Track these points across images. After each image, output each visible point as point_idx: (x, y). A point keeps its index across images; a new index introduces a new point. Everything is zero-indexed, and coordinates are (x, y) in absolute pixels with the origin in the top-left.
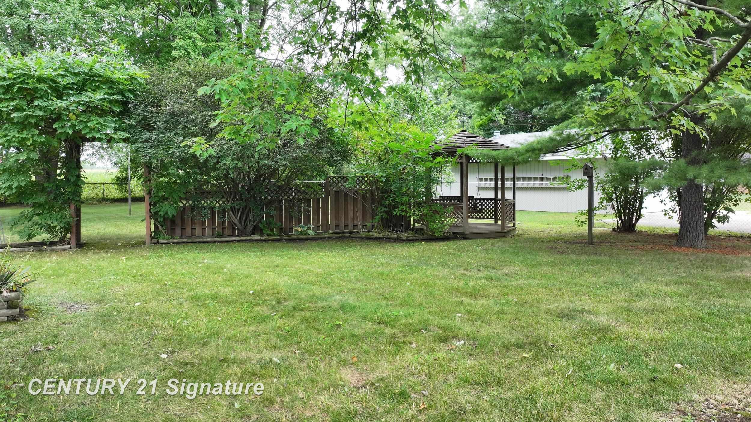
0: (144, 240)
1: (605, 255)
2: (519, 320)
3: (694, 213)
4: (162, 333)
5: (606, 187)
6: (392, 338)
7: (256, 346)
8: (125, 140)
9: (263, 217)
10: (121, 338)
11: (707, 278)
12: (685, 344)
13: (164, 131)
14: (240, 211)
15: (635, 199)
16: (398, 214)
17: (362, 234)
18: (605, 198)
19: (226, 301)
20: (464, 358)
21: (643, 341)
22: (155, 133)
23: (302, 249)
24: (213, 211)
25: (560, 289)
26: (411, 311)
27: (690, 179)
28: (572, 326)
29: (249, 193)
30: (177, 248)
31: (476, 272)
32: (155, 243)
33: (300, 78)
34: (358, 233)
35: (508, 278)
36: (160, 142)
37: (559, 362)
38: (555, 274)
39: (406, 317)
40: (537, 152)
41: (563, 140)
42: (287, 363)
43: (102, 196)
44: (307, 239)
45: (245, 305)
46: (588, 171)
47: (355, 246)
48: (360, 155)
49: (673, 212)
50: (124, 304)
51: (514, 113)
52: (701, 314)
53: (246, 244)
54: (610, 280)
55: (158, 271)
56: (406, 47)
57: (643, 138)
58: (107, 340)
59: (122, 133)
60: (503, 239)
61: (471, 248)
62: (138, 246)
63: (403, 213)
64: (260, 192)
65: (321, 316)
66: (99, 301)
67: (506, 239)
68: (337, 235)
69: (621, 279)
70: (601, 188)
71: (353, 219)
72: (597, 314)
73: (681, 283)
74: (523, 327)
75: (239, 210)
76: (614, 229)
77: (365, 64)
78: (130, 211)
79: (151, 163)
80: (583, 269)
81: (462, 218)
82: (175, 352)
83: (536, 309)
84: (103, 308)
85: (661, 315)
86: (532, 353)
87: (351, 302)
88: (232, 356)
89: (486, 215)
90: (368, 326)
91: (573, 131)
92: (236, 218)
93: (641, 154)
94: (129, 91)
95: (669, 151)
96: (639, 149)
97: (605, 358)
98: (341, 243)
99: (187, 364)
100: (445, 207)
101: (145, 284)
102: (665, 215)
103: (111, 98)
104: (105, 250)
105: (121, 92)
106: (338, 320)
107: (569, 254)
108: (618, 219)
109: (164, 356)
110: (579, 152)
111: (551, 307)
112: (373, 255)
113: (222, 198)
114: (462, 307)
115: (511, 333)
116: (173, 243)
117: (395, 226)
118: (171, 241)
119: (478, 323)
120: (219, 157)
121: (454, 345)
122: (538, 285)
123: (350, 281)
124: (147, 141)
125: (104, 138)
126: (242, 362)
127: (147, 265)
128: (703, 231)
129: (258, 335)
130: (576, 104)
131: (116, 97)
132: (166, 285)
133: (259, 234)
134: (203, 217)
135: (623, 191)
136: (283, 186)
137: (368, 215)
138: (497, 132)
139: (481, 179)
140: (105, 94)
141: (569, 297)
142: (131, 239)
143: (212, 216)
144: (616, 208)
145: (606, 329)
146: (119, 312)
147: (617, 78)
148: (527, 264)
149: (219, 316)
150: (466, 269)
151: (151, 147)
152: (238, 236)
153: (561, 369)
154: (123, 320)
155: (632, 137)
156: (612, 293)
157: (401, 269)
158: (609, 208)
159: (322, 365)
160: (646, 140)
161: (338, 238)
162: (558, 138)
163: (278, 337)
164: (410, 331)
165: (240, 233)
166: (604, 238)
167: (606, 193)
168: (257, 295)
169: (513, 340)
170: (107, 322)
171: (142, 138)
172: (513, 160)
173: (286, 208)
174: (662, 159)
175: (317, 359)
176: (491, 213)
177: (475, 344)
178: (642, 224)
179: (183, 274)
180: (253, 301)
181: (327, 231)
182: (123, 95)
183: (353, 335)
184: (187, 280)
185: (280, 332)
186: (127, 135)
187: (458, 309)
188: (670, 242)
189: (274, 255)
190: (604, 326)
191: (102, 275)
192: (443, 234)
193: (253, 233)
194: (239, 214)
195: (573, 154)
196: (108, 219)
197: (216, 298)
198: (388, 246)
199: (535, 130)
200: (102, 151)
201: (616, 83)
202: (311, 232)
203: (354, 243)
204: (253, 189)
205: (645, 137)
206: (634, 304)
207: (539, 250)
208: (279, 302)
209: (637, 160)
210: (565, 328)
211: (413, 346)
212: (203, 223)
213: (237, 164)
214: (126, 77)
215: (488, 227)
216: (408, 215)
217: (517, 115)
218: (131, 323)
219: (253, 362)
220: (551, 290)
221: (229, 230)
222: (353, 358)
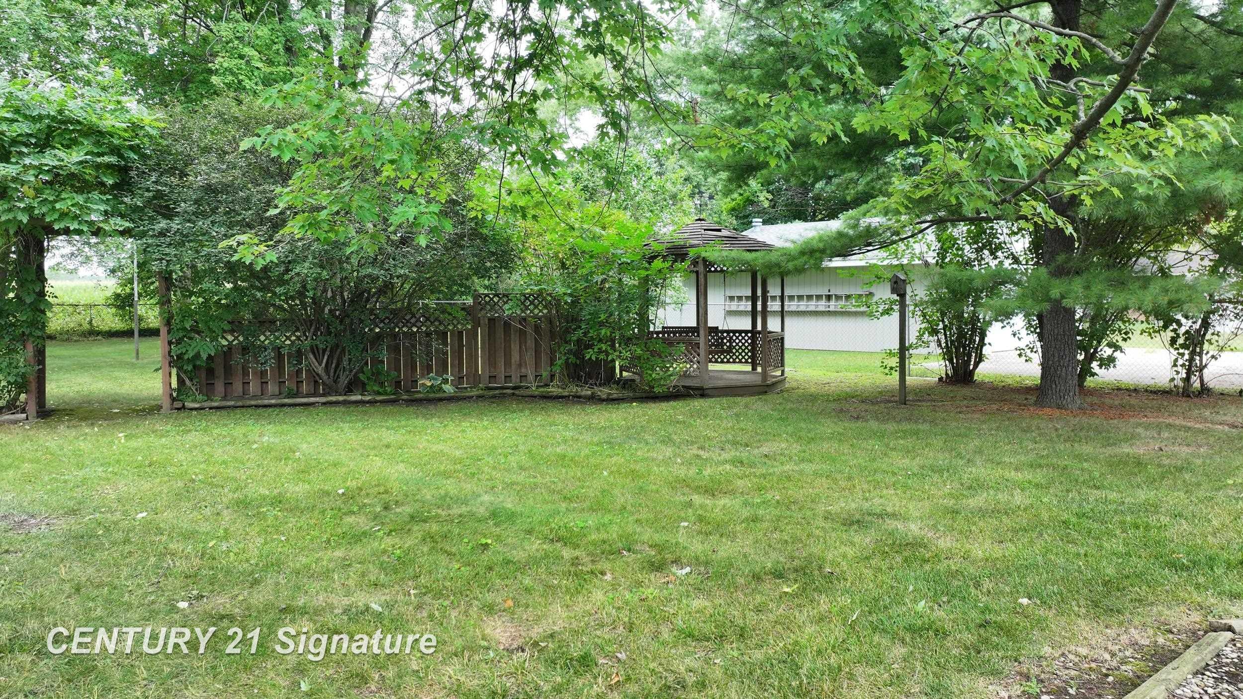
0: (159, 403)
1: (925, 421)
2: (782, 531)
3: (1062, 354)
4: (181, 565)
5: (929, 311)
6: (573, 564)
7: (343, 584)
8: (125, 233)
9: (367, 363)
10: (109, 576)
11: (1079, 457)
12: (1037, 565)
13: (193, 218)
14: (328, 353)
15: (974, 330)
16: (594, 358)
17: (534, 390)
18: (926, 329)
19: (297, 507)
20: (688, 596)
21: (973, 563)
22: (177, 220)
23: (432, 416)
24: (280, 353)
25: (850, 478)
26: (606, 520)
27: (1055, 300)
28: (864, 540)
29: (341, 322)
30: (215, 416)
31: (718, 451)
32: (178, 409)
33: (423, 133)
34: (528, 388)
35: (767, 461)
36: (186, 236)
37: (839, 599)
38: (843, 454)
39: (598, 529)
40: (818, 255)
41: (860, 236)
42: (394, 612)
43: (88, 326)
44: (441, 400)
45: (329, 513)
46: (898, 287)
47: (522, 411)
48: (530, 259)
49: (1032, 351)
50: (118, 516)
51: (786, 190)
52: (1065, 516)
53: (337, 409)
54: (928, 462)
55: (181, 457)
56: (598, 83)
57: (985, 233)
58: (84, 579)
59: (119, 220)
60: (763, 397)
61: (711, 412)
62: (148, 413)
63: (602, 356)
64: (361, 321)
65: (456, 531)
66: (73, 512)
67: (769, 397)
68: (491, 393)
69: (947, 461)
70: (919, 313)
71: (520, 365)
72: (906, 519)
73: (1040, 466)
74: (786, 541)
75: (324, 351)
76: (941, 379)
77: (532, 111)
78: (137, 354)
79: (171, 272)
80: (887, 445)
81: (698, 362)
82: (202, 597)
83: (809, 513)
84: (79, 524)
85: (1004, 519)
86: (797, 586)
87: (509, 506)
88: (301, 603)
89: (737, 357)
90: (535, 546)
91: (875, 220)
92: (320, 364)
93: (983, 259)
94: (131, 148)
95: (1025, 254)
96: (979, 250)
97: (913, 592)
98: (498, 405)
99: (222, 617)
100: (671, 344)
101: (158, 480)
102: (1020, 355)
103: (99, 160)
104: (90, 422)
105: (115, 151)
106: (485, 537)
107: (867, 421)
108: (947, 362)
109: (183, 605)
110: (885, 255)
111: (833, 509)
112: (551, 426)
113: (296, 331)
114: (690, 510)
115: (766, 553)
116: (211, 408)
117: (589, 376)
118: (206, 404)
119: (714, 538)
120: (290, 262)
121: (674, 574)
122: (816, 474)
123: (508, 470)
124: (162, 234)
125: (85, 229)
126: (318, 612)
127: (163, 446)
128: (1076, 382)
129: (349, 565)
130: (879, 178)
131: (107, 159)
132: (193, 481)
133: (360, 391)
134: (262, 364)
135: (954, 317)
136: (400, 310)
137: (544, 358)
138: (757, 221)
139: (732, 298)
140: (86, 154)
141: (864, 492)
142: (137, 401)
143: (279, 361)
144: (943, 345)
145: (917, 544)
146: (107, 529)
147: (935, 138)
148: (800, 437)
149: (283, 534)
150: (702, 448)
151: (171, 244)
152: (323, 395)
153: (841, 611)
154: (114, 543)
155: (969, 231)
156: (932, 485)
157: (596, 448)
158: (933, 345)
159: (454, 614)
160: (990, 237)
161: (494, 397)
162: (851, 232)
163: (382, 567)
164: (603, 553)
165: (327, 390)
166: (925, 394)
167: (928, 321)
168: (349, 496)
169: (769, 565)
170: (85, 548)
171: (154, 229)
172: (780, 267)
173: (405, 348)
174: (1015, 266)
175: (446, 603)
176: (746, 354)
177: (708, 573)
178: (984, 371)
179: (224, 462)
180: (342, 506)
181: (475, 386)
182: (121, 156)
183: (508, 562)
184: (231, 472)
185: (385, 558)
186: (127, 224)
187: (683, 515)
188: (1026, 399)
189: (383, 427)
190: (914, 538)
191: (80, 466)
192: (669, 389)
193: (349, 390)
194: (326, 357)
195: (875, 257)
196: (97, 367)
197: (280, 502)
198: (576, 410)
199: (820, 217)
200: (87, 249)
201: (934, 146)
202: (448, 388)
203: (521, 406)
204: (348, 316)
205: (988, 231)
206: (964, 501)
207: (820, 413)
208: (386, 508)
209: (977, 268)
210: (853, 544)
211: (606, 578)
212: (263, 373)
213: (320, 274)
214: (124, 125)
215: (741, 377)
216: (610, 358)
217: (790, 193)
218: (127, 548)
219: (336, 611)
220: (835, 481)
221: (308, 384)
222: (505, 601)
